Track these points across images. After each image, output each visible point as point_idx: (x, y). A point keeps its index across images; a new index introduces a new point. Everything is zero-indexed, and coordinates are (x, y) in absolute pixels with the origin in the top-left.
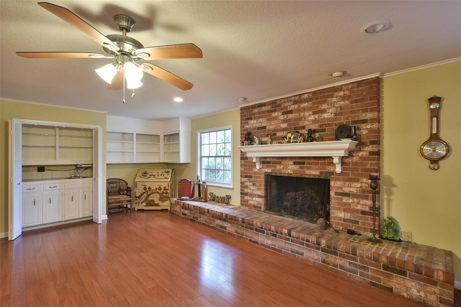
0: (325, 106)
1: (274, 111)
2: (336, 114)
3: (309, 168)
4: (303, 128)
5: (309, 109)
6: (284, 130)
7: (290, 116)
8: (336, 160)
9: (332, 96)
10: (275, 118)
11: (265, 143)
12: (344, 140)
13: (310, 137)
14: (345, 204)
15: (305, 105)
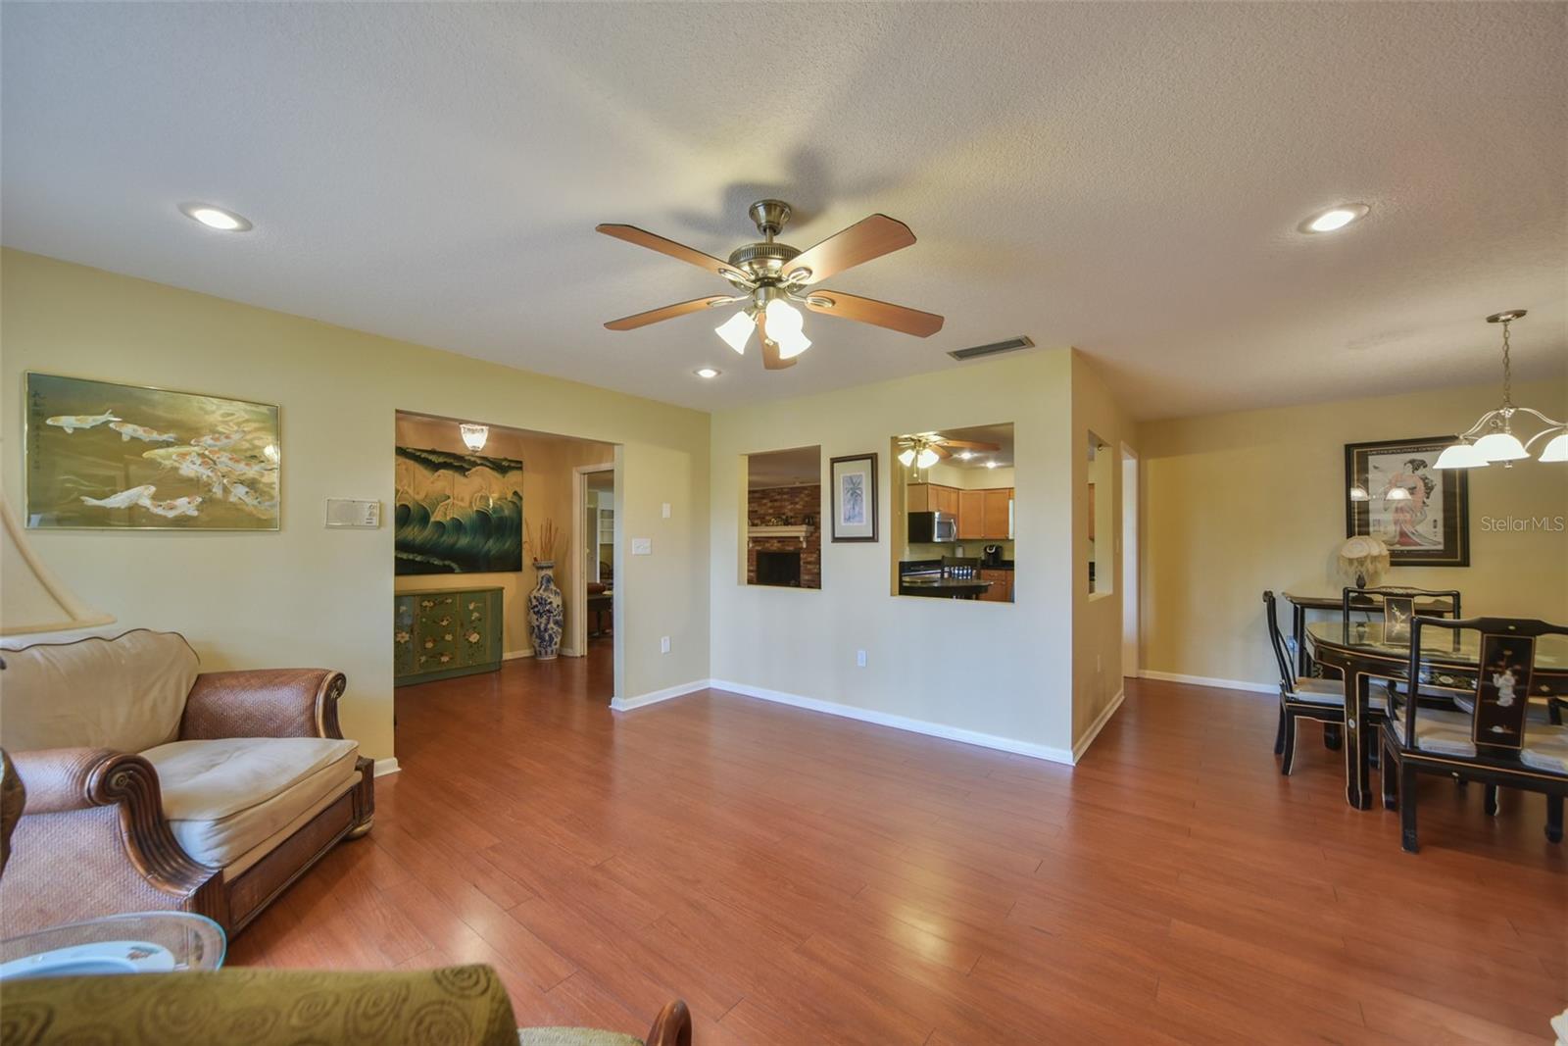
0: (797, 500)
1: (763, 498)
2: (804, 506)
3: (788, 545)
4: (784, 514)
5: (788, 500)
6: (771, 514)
7: (776, 504)
8: (802, 539)
9: (801, 493)
10: (765, 504)
11: (756, 525)
12: (804, 526)
13: (787, 523)
14: (810, 570)
15: (785, 496)
